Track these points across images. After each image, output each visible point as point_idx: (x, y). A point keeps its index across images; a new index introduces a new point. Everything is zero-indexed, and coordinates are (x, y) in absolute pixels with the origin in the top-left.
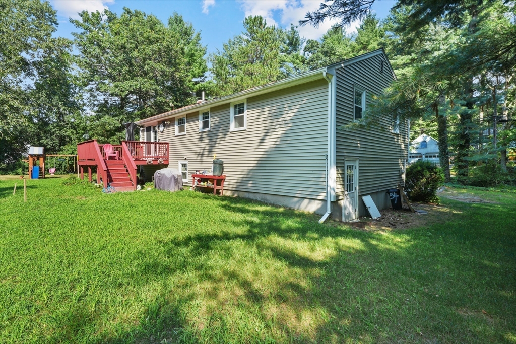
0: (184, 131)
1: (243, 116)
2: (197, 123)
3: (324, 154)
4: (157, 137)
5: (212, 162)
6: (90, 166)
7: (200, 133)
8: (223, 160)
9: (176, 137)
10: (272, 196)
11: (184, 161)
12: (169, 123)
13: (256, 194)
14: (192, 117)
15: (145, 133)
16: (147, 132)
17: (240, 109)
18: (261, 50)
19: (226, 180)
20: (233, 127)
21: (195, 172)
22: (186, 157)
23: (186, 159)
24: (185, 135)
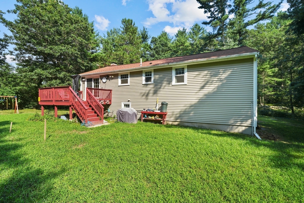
0: (127, 83)
1: (184, 76)
2: (142, 78)
3: (251, 100)
4: (99, 86)
5: (161, 104)
6: (56, 106)
7: (143, 85)
8: (167, 102)
9: (119, 86)
10: (207, 124)
11: (127, 102)
12: (113, 77)
13: (193, 123)
14: (136, 73)
15: (86, 83)
16: (87, 82)
17: (180, 71)
18: (133, 39)
19: (167, 115)
20: (174, 82)
21: (143, 110)
22: (129, 100)
23: (129, 101)
24: (129, 85)
